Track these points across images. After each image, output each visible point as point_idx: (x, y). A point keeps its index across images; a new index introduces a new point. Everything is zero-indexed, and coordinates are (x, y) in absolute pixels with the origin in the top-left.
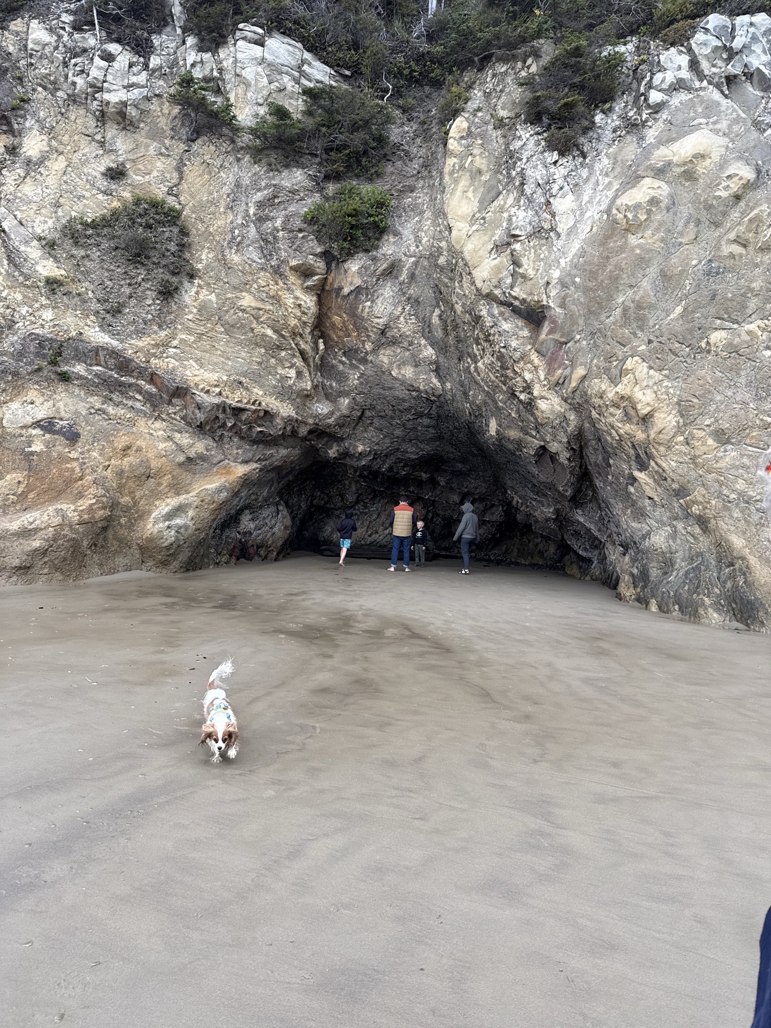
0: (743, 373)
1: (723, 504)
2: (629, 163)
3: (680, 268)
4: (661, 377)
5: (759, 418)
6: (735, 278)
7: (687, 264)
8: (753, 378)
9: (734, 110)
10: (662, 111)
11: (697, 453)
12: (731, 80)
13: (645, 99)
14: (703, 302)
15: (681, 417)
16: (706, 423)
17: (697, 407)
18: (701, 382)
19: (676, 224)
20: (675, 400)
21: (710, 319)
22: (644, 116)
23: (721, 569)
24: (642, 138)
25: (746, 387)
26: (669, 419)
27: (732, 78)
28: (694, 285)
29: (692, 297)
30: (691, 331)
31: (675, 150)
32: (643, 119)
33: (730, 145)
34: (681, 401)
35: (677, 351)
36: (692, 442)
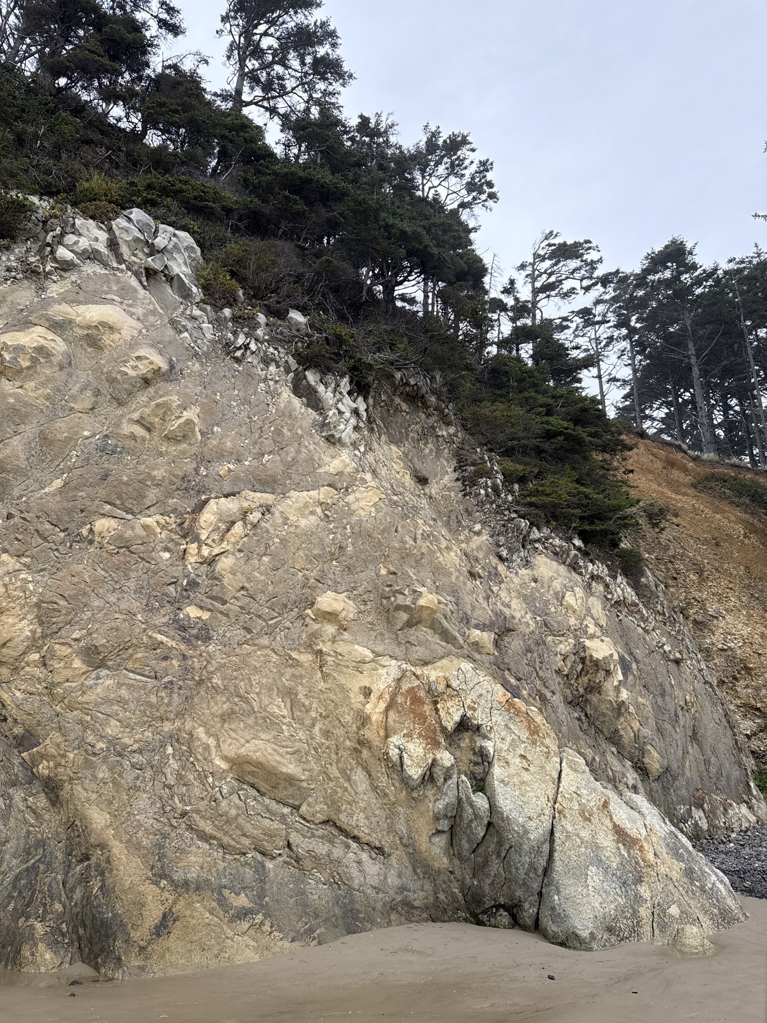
0: (133, 575)
1: (86, 759)
2: (22, 307)
3: (66, 434)
4: (18, 566)
5: (147, 635)
6: (135, 462)
7: (77, 433)
8: (145, 583)
9: (151, 303)
10: (71, 272)
11: (57, 679)
12: (150, 273)
13: (51, 251)
14: (91, 480)
15: (40, 625)
16: (74, 636)
17: (64, 612)
18: (75, 579)
19: (70, 386)
20: (35, 600)
21: (97, 502)
22: (48, 268)
23: (69, 866)
24: (43, 289)
25: (135, 594)
26: (20, 625)
27: (151, 272)
28: (83, 457)
29: (78, 472)
30: (70, 512)
31: (79, 312)
32: (47, 270)
33: (144, 331)
34: (42, 602)
35: (47, 534)
36: (51, 663)
